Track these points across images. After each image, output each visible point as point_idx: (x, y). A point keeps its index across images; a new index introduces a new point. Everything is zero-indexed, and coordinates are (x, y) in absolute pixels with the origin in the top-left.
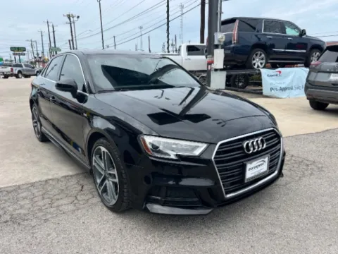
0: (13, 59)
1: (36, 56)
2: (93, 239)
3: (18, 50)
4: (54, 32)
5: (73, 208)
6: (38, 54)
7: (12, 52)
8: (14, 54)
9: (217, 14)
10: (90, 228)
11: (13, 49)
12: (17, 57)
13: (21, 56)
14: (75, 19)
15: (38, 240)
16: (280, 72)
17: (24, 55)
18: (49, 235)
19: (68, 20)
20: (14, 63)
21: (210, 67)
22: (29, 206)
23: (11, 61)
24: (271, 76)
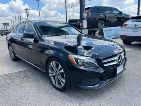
1: (13, 26)
2: (27, 94)
3: (6, 24)
4: (20, 16)
5: (21, 83)
6: (14, 26)
7: (3, 25)
8: (4, 26)
9: (83, 6)
10: (26, 89)
11: (3, 24)
12: (6, 27)
13: (7, 27)
14: (29, 10)
15: (5, 94)
17: (8, 26)
18: (10, 92)
19: (26, 11)
20: (4, 29)
21: (81, 28)
22: (3, 83)
23: (3, 29)
24: (107, 31)
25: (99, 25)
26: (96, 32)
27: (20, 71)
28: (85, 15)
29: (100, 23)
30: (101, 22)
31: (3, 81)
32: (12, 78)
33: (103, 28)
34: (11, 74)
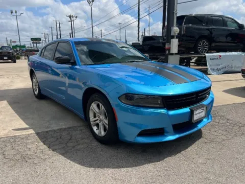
0: (32, 46)
2: (75, 175)
3: (36, 40)
4: (60, 28)
7: (32, 42)
9: (174, 13)
10: (74, 166)
11: (32, 39)
12: (35, 45)
13: (38, 45)
14: (74, 18)
16: (220, 56)
17: (40, 43)
18: (46, 170)
20: (33, 48)
21: (167, 52)
22: (34, 149)
23: (31, 48)
24: (213, 59)
25: (199, 49)
26: (191, 60)
27: (61, 127)
28: (176, 30)
29: (200, 44)
30: (204, 42)
31: (34, 146)
32: (49, 140)
33: (207, 54)
34: (47, 132)
